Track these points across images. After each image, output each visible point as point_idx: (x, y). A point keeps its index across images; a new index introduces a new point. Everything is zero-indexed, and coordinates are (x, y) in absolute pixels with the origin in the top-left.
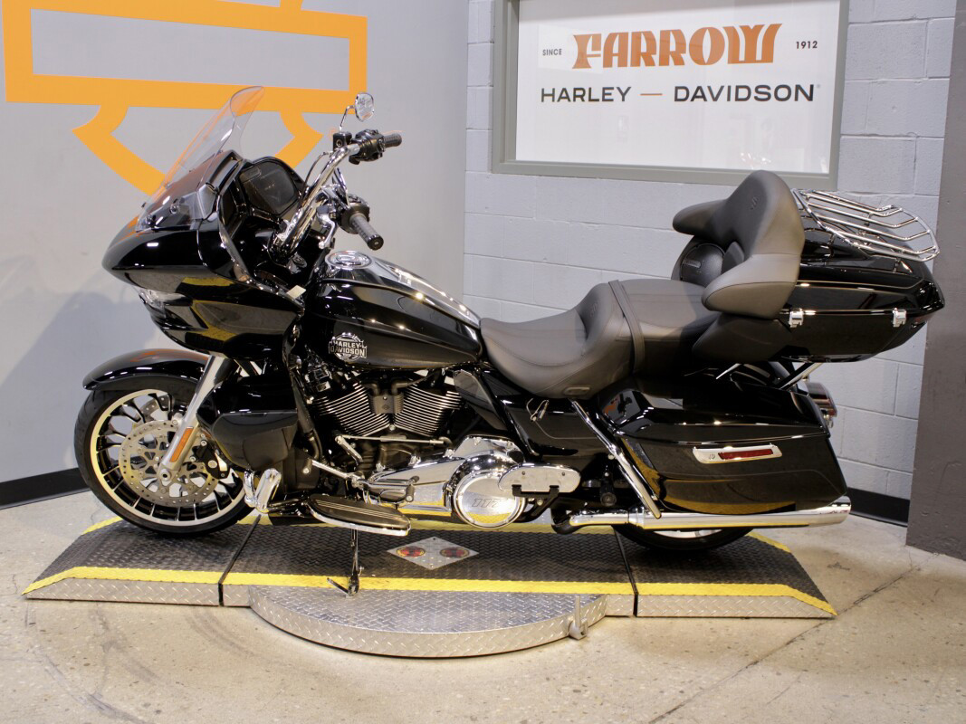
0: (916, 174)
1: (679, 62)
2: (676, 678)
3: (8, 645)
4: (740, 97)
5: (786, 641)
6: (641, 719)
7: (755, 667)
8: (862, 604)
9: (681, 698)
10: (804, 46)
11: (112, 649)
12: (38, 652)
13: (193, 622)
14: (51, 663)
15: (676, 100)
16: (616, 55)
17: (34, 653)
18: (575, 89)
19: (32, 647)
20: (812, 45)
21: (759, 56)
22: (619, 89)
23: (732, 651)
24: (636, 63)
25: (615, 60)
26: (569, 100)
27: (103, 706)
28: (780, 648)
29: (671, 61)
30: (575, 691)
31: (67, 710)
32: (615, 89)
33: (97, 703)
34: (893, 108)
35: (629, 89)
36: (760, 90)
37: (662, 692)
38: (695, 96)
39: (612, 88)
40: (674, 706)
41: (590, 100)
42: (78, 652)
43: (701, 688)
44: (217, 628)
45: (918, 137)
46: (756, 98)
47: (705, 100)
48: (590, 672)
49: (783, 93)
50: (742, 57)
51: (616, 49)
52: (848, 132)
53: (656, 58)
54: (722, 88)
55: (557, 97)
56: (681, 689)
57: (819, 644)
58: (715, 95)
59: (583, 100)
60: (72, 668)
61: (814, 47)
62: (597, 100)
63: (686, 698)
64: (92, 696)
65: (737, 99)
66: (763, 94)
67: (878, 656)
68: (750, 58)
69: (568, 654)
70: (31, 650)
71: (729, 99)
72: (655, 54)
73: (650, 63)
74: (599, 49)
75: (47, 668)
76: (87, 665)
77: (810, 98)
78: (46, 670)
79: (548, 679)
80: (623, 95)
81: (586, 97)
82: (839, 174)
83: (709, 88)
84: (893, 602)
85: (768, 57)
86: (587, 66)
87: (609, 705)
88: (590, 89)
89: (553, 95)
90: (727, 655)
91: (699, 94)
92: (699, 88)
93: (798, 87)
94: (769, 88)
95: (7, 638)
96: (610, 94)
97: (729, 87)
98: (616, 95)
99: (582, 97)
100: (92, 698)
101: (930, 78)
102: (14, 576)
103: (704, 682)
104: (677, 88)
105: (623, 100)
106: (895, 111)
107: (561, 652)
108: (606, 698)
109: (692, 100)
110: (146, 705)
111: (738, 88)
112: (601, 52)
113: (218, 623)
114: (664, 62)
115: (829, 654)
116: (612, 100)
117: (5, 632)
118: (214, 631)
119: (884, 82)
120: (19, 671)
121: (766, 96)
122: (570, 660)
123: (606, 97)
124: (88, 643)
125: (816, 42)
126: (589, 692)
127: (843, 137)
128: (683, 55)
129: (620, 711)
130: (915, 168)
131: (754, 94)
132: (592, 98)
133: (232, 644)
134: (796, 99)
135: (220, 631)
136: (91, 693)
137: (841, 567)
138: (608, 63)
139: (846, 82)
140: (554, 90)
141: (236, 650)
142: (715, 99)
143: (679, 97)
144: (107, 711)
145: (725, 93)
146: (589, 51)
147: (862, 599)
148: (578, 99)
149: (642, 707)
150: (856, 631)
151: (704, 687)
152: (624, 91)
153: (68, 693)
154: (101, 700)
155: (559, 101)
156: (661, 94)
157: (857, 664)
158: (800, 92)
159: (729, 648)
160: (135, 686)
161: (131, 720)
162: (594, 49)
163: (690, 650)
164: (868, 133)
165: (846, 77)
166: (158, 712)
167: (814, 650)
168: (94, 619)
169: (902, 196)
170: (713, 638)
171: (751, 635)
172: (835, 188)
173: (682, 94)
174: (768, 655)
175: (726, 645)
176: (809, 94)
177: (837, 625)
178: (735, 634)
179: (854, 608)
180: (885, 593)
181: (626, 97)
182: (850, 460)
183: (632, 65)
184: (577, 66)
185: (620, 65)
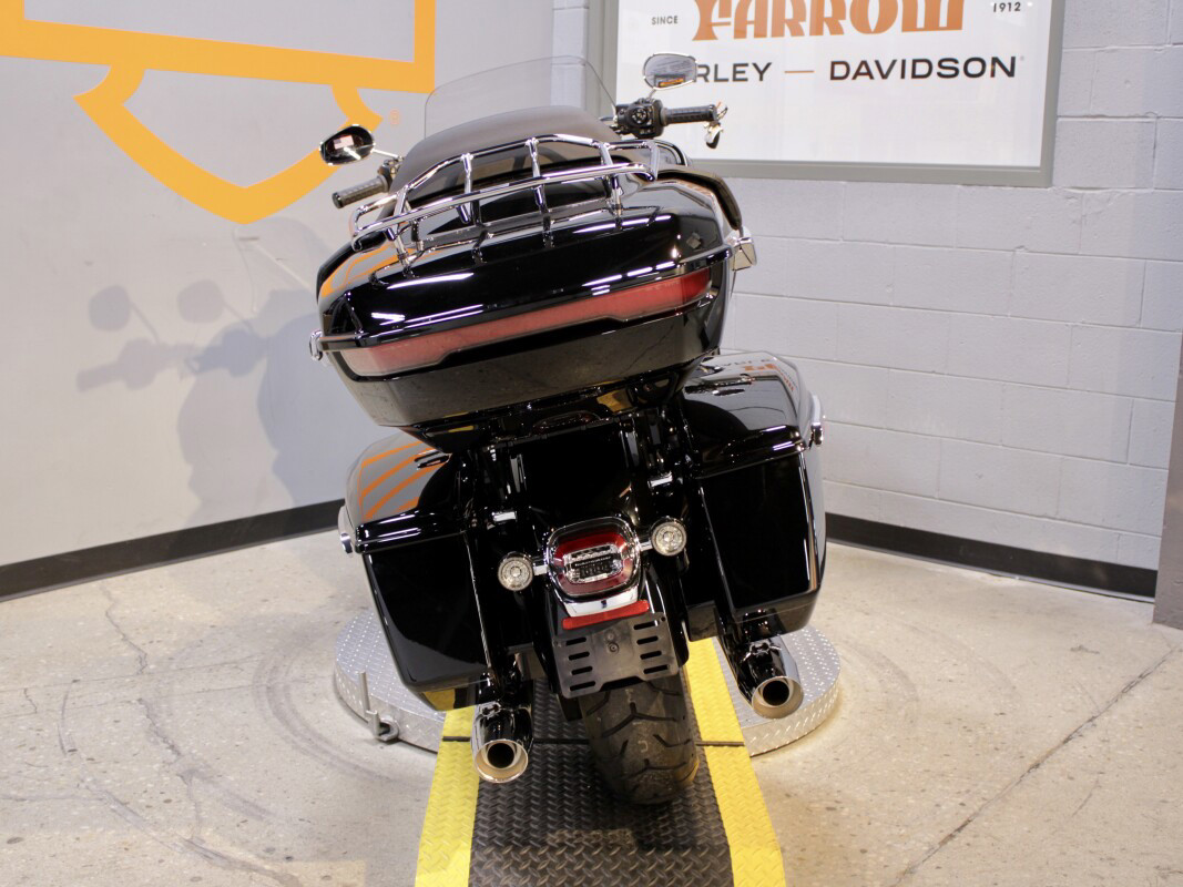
0: (1156, 163)
1: (836, 30)
2: (947, 788)
3: (49, 779)
4: (917, 73)
5: (1062, 739)
6: (926, 839)
7: (1038, 771)
8: (1132, 692)
9: (966, 813)
10: (1003, 9)
11: (196, 780)
12: (93, 787)
13: (293, 742)
14: (117, 800)
15: (833, 78)
16: (750, 23)
17: (87, 788)
19: (83, 781)
20: (1014, 7)
21: (943, 22)
22: (755, 65)
23: (1002, 753)
24: (778, 32)
25: (750, 29)
27: (208, 854)
28: (1058, 747)
29: (826, 29)
30: (829, 809)
31: (161, 861)
32: (750, 66)
33: (201, 851)
34: (1127, 82)
35: (768, 65)
36: (944, 64)
37: (938, 805)
38: (858, 73)
39: (746, 65)
40: (961, 822)
41: (716, 80)
42: (150, 785)
43: (984, 799)
44: (328, 748)
45: (1158, 117)
46: (940, 74)
47: (872, 77)
48: (837, 784)
49: (975, 68)
50: (921, 23)
51: (751, 15)
52: (1067, 113)
53: (806, 26)
54: (894, 62)
56: (960, 800)
57: (1104, 741)
58: (885, 72)
59: (706, 80)
60: (148, 807)
61: (1017, 10)
62: (726, 80)
63: (972, 812)
64: (190, 842)
65: (914, 76)
66: (948, 68)
68: (932, 24)
69: (800, 763)
70: (82, 785)
71: (903, 76)
72: (804, 20)
73: (797, 32)
74: (729, 15)
75: (113, 807)
76: (168, 801)
77: (1011, 74)
78: (113, 811)
79: (788, 796)
80: (761, 73)
81: (711, 77)
82: (1055, 165)
83: (877, 63)
84: (1167, 689)
85: (955, 22)
86: (712, 37)
87: (878, 824)
88: (716, 67)
90: (998, 758)
91: (864, 70)
92: (864, 63)
93: (995, 60)
94: (956, 62)
95: (42, 770)
96: (743, 72)
97: (904, 62)
99: (705, 76)
100: (190, 844)
101: (1175, 44)
102: (26, 690)
103: (985, 792)
104: (833, 64)
105: (761, 79)
106: (1128, 86)
107: (790, 761)
108: (872, 816)
109: (854, 78)
110: (269, 850)
111: (915, 62)
112: (732, 19)
113: (327, 742)
114: (817, 30)
115: (1120, 752)
116: (745, 80)
117: (38, 763)
118: (326, 752)
119: (1113, 51)
120: (75, 813)
121: (952, 72)
122: (806, 772)
123: (738, 76)
124: (159, 774)
125: (1018, 4)
126: (847, 810)
127: (1060, 120)
128: (841, 22)
129: (895, 831)
130: (1154, 157)
131: (936, 69)
132: (719, 76)
134: (993, 74)
135: (334, 752)
136: (187, 838)
137: (1087, 651)
138: (740, 33)
139: (1064, 51)
142: (884, 76)
143: (836, 74)
144: (218, 860)
145: (897, 68)
146: (715, 17)
147: (1130, 686)
148: (701, 80)
149: (921, 824)
150: (1141, 724)
151: (987, 797)
152: (762, 68)
153: (154, 838)
154: (204, 846)
156: (812, 72)
157: (1159, 763)
158: (997, 65)
159: (997, 749)
160: (245, 827)
161: (256, 871)
162: (721, 15)
163: (949, 753)
164: (1093, 114)
165: (1064, 45)
166: (289, 858)
167: (1101, 748)
168: (156, 743)
169: (1138, 191)
170: (971, 739)
171: (1017, 733)
172: (1049, 183)
173: (840, 71)
174: (1047, 757)
175: (991, 746)
176: (1009, 68)
177: (1115, 717)
178: (996, 732)
179: (1125, 697)
180: (1154, 679)
181: (765, 75)
182: (1069, 521)
183: (774, 35)
184: (698, 37)
185: (757, 35)
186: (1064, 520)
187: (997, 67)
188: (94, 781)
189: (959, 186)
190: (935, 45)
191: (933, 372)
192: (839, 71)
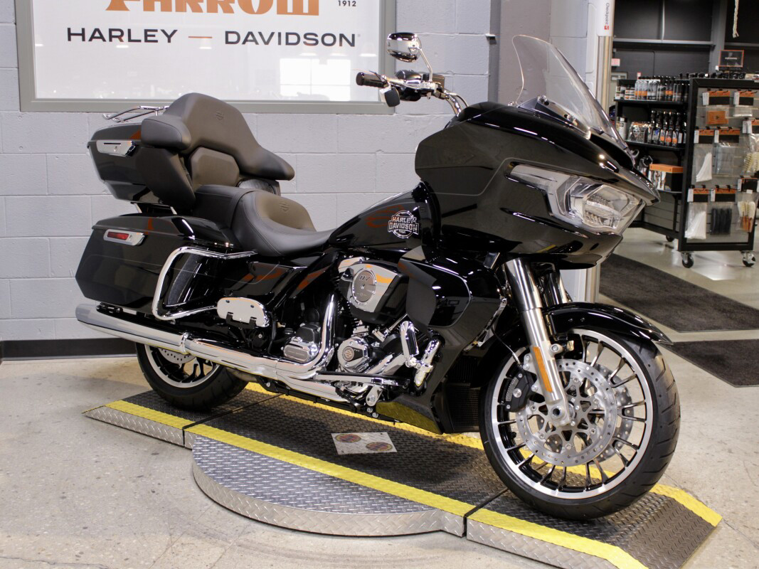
1: (228, 10)
4: (290, 42)
10: (345, 4)
15: (228, 42)
18: (111, 30)
20: (352, 4)
21: (306, 9)
22: (163, 31)
24: (181, 9)
25: (158, 4)
26: (104, 40)
29: (220, 8)
32: (160, 32)
35: (175, 31)
36: (308, 36)
38: (246, 40)
39: (156, 31)
41: (130, 40)
45: (454, 74)
46: (305, 43)
47: (257, 43)
49: (329, 40)
50: (290, 9)
53: (203, 5)
54: (272, 34)
55: (88, 36)
58: (266, 40)
59: (121, 41)
61: (354, 5)
62: (139, 41)
65: (287, 43)
66: (311, 39)
68: (298, 10)
71: (280, 43)
72: (202, 1)
73: (197, 9)
77: (352, 44)
80: (169, 37)
81: (125, 38)
83: (260, 34)
85: (314, 10)
86: (125, 8)
89: (83, 34)
91: (251, 38)
92: (250, 33)
93: (342, 36)
94: (316, 35)
96: (154, 36)
97: (280, 34)
98: (160, 36)
99: (120, 37)
101: (460, 33)
104: (228, 33)
105: (169, 41)
106: (436, 56)
109: (244, 43)
111: (287, 34)
114: (212, 9)
116: (156, 41)
121: (314, 42)
123: (149, 38)
125: (355, 2)
128: (231, 4)
131: (302, 39)
132: (132, 38)
134: (341, 45)
138: (148, 7)
140: (83, 30)
142: (267, 43)
143: (230, 40)
145: (275, 37)
148: (115, 40)
152: (169, 34)
155: (91, 40)
156: (211, 37)
158: (343, 39)
173: (233, 38)
176: (351, 41)
181: (172, 39)
183: (178, 10)
184: (110, 8)
185: (163, 9)
190: (301, 24)
192: (231, 38)
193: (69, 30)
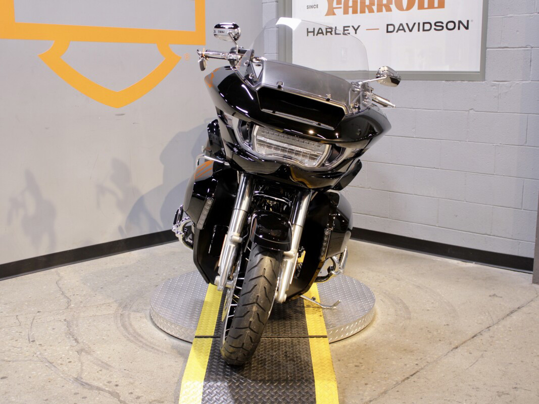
0: (532, 69)
1: (389, 10)
2: (412, 357)
3: (22, 353)
4: (425, 29)
5: (472, 336)
6: (396, 379)
7: (457, 350)
8: (512, 315)
9: (417, 368)
11: (83, 353)
12: (40, 356)
13: (128, 337)
14: (48, 362)
15: (388, 32)
16: (350, 7)
17: (37, 357)
18: (326, 29)
19: (35, 354)
21: (436, 5)
22: (353, 27)
23: (442, 342)
24: (363, 11)
25: (350, 10)
26: (323, 35)
27: (83, 383)
28: (469, 339)
29: (384, 9)
30: (356, 366)
31: (63, 386)
32: (351, 27)
33: (80, 382)
34: (517, 31)
35: (359, 26)
36: (437, 24)
37: (406, 365)
38: (399, 30)
39: (349, 27)
40: (414, 372)
41: (336, 34)
42: (63, 355)
43: (427, 362)
44: (142, 340)
45: (532, 47)
46: (435, 29)
47: (405, 31)
48: (362, 356)
49: (451, 26)
50: (426, 5)
51: (350, 4)
52: (491, 46)
53: (375, 8)
54: (415, 24)
55: (316, 33)
56: (416, 363)
57: (491, 337)
58: (411, 28)
59: (331, 34)
60: (61, 364)
62: (340, 34)
63: (420, 368)
64: (76, 378)
66: (439, 26)
67: (525, 342)
68: (431, 6)
69: (348, 347)
71: (419, 30)
72: (374, 5)
73: (371, 11)
74: (341, 4)
75: (46, 364)
76: (70, 362)
77: (467, 28)
78: (47, 366)
79: (339, 360)
80: (356, 30)
81: (333, 33)
82: (486, 71)
83: (407, 24)
84: (529, 313)
85: (442, 5)
86: (334, 14)
87: (376, 373)
88: (336, 28)
89: (314, 32)
90: (439, 344)
91: (401, 28)
92: (401, 25)
93: (460, 22)
94: (442, 23)
95: (19, 349)
96: (348, 30)
97: (419, 24)
99: (331, 32)
100: (76, 379)
102: (17, 316)
103: (429, 359)
104: (388, 25)
105: (356, 33)
106: (518, 33)
107: (344, 346)
108: (374, 369)
109: (397, 32)
110: (109, 382)
111: (424, 23)
112: (342, 6)
113: (142, 337)
114: (380, 10)
115: (497, 342)
116: (349, 34)
117: (18, 346)
118: (141, 342)
119: (511, 17)
120: (31, 367)
121: (441, 28)
122: (350, 350)
123: (346, 32)
124: (68, 351)
126: (364, 367)
127: (488, 49)
128: (391, 6)
129: (383, 376)
130: (530, 66)
131: (433, 27)
132: (337, 32)
133: (153, 348)
134: (459, 29)
135: (144, 342)
136: (76, 377)
137: (497, 296)
138: (346, 12)
139: (489, 17)
140: (314, 29)
141: (156, 351)
142: (411, 31)
144: (87, 386)
145: (416, 26)
146: (335, 5)
147: (512, 313)
148: (329, 34)
149: (396, 373)
150: (511, 329)
151: (429, 361)
152: (356, 28)
153: (62, 377)
154: (82, 380)
155: (317, 35)
156: (378, 29)
157: (514, 347)
159: (440, 340)
160: (100, 372)
161: (102, 390)
162: (337, 4)
163: (417, 342)
164: (503, 46)
165: (489, 15)
166: (117, 385)
167: (489, 340)
168: (69, 338)
169: (524, 82)
170: (429, 336)
171: (452, 333)
172: (484, 79)
174: (462, 344)
175: (438, 339)
176: (466, 26)
177: (500, 326)
178: (442, 333)
179: (508, 318)
180: (524, 309)
182: (497, 236)
183: (361, 12)
184: (327, 14)
185: (353, 13)
186: (494, 236)
187: (461, 25)
188: (40, 354)
189: (444, 82)
190: (433, 15)
191: (434, 168)
192: (390, 29)
193: (308, 29)
